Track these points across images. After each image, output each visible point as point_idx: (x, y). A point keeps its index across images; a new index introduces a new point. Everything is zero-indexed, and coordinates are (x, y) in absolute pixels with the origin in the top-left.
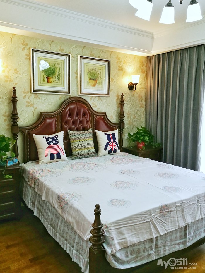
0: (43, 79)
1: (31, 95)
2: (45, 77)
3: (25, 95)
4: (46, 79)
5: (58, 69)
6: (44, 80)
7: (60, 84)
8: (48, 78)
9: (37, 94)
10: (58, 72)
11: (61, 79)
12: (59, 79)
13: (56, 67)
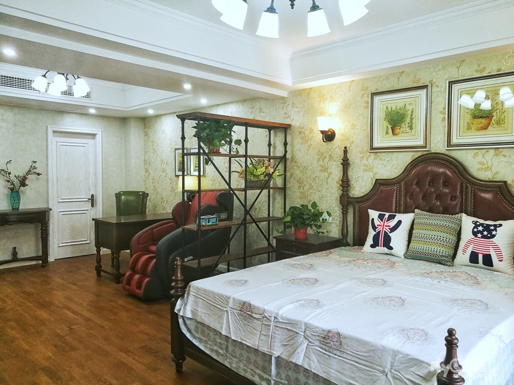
0: (387, 131)
1: (370, 156)
2: (390, 128)
3: (361, 155)
4: (390, 131)
5: (410, 113)
6: (387, 133)
7: (413, 135)
8: (395, 128)
9: (378, 154)
10: (409, 116)
11: (414, 127)
12: (411, 128)
13: (407, 109)
